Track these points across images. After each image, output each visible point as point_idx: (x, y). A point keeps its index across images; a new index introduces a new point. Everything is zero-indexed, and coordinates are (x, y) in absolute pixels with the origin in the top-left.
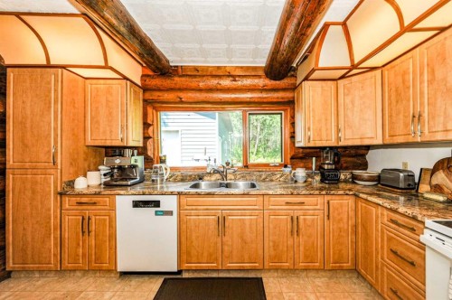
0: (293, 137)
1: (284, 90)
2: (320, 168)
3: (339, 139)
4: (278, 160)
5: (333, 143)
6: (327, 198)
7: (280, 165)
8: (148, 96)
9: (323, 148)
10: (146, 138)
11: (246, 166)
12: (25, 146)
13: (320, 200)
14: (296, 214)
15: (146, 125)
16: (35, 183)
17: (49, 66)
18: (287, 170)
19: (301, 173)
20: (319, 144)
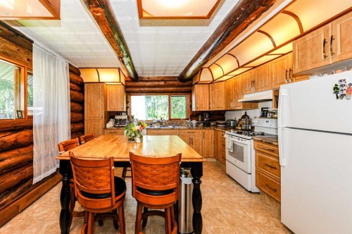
0: (191, 107)
1: (187, 86)
2: (203, 120)
3: (210, 108)
4: (185, 117)
5: (207, 109)
6: (204, 131)
7: (186, 119)
8: (128, 89)
9: (204, 112)
10: (127, 108)
11: (170, 119)
12: (91, 111)
13: (201, 131)
14: (191, 136)
15: (127, 102)
16: (95, 125)
17: (99, 82)
18: (189, 121)
19: (194, 122)
20: (201, 110)
